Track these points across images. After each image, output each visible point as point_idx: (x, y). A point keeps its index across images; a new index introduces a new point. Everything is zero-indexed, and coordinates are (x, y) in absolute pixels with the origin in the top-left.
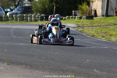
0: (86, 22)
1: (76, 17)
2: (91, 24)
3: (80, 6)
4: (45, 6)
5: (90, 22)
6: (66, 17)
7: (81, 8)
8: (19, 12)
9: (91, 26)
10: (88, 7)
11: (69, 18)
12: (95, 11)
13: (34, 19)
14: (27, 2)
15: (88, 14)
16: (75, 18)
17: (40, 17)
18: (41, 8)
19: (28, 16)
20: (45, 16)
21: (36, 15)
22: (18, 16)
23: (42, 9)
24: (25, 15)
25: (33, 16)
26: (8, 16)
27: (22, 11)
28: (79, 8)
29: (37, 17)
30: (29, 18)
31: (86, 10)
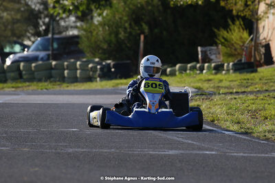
0: (230, 81)
1: (206, 65)
3: (223, 33)
4: (117, 34)
6: (175, 66)
7: (226, 40)
8: (42, 54)
10: (245, 35)
11: (183, 70)
12: (268, 47)
13: (80, 73)
15: (245, 55)
16: (202, 69)
17: (99, 67)
18: (106, 42)
19: (63, 65)
20: (115, 66)
21: (89, 62)
22: (35, 67)
23: (109, 43)
24: (54, 63)
25: (78, 66)
26: (5, 66)
27: (50, 52)
28: (218, 39)
29: (91, 68)
30: (66, 72)
31: (242, 44)
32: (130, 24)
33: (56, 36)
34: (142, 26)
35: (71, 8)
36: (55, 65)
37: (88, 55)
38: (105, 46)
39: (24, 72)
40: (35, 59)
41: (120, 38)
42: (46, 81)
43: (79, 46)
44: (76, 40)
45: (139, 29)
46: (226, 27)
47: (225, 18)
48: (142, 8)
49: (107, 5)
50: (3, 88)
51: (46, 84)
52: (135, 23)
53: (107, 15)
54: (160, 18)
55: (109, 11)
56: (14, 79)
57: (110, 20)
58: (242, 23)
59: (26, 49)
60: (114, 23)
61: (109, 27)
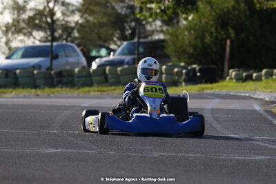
4: (203, 38)
6: (261, 71)
8: (127, 58)
11: (269, 75)
13: (166, 77)
17: (184, 71)
18: (192, 46)
20: (200, 71)
21: (174, 66)
22: (121, 71)
23: (195, 48)
25: (163, 70)
26: (91, 70)
27: (136, 56)
29: (177, 72)
32: (216, 29)
33: (142, 40)
34: (228, 30)
35: (158, 11)
37: (174, 59)
38: (191, 50)
39: (110, 76)
40: (121, 63)
41: (206, 43)
43: (165, 50)
45: (225, 34)
48: (229, 12)
49: (193, 9)
50: (89, 92)
52: (222, 28)
53: (193, 19)
54: (247, 23)
55: (195, 16)
56: (100, 83)
57: (196, 25)
59: (112, 53)
60: (200, 27)
61: (195, 31)
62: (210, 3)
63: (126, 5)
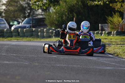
0: (116, 39)
1: (104, 32)
2: (121, 41)
3: (110, 18)
4: (62, 17)
5: (121, 39)
7: (111, 21)
8: (27, 25)
9: (120, 44)
10: (120, 19)
13: (46, 34)
14: (40, 13)
15: (120, 28)
16: (101, 34)
17: (54, 31)
18: (57, 21)
19: (38, 30)
21: (50, 29)
22: (25, 30)
24: (34, 29)
25: (45, 31)
26: (12, 30)
27: (31, 25)
28: (108, 21)
29: (51, 32)
30: (39, 33)
31: (119, 24)
32: (68, 13)
33: (34, 18)
34: (73, 14)
35: (41, 5)
36: (34, 30)
37: (49, 26)
39: (20, 33)
40: (25, 27)
41: (63, 19)
42: (30, 37)
43: (45, 22)
44: (43, 19)
45: (72, 16)
46: (112, 16)
47: (111, 12)
48: (74, 6)
49: (58, 4)
50: (11, 40)
51: (30, 38)
52: (71, 13)
53: (58, 8)
54: (82, 11)
55: (59, 7)
56: (16, 36)
57: (59, 11)
58: (119, 14)
59: (21, 23)
60: (61, 12)
61: (58, 14)
62: (65, 2)
63: (26, 2)
